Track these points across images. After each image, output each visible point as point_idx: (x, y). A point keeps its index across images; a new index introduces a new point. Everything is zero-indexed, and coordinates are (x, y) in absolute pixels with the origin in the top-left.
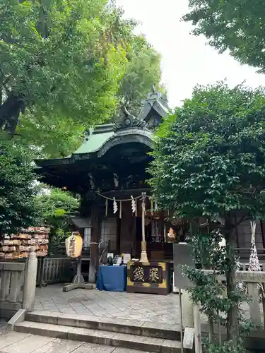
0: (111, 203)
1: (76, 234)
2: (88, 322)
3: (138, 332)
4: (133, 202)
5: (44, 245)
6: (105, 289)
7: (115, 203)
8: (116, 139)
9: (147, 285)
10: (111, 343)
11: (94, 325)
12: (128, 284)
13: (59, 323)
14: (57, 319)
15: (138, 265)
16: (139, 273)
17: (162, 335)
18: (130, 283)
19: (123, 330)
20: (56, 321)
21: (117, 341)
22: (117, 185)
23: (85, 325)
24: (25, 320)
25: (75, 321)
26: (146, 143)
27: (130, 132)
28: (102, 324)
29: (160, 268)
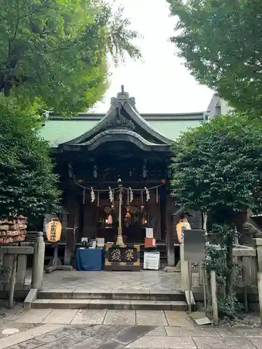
0: (89, 193)
1: (57, 220)
2: (103, 294)
3: (148, 298)
4: (111, 192)
5: (23, 230)
6: (83, 269)
7: (92, 193)
8: (108, 136)
9: (123, 264)
10: (130, 308)
11: (108, 296)
12: (106, 264)
13: (73, 297)
14: (72, 294)
15: (115, 247)
16: (116, 255)
17: (167, 298)
18: (107, 263)
19: (134, 298)
20: (71, 296)
21: (135, 305)
22: (95, 176)
23: (100, 297)
24: (37, 298)
25: (90, 294)
26: (136, 143)
27: (121, 131)
28: (116, 294)
29: (135, 249)
